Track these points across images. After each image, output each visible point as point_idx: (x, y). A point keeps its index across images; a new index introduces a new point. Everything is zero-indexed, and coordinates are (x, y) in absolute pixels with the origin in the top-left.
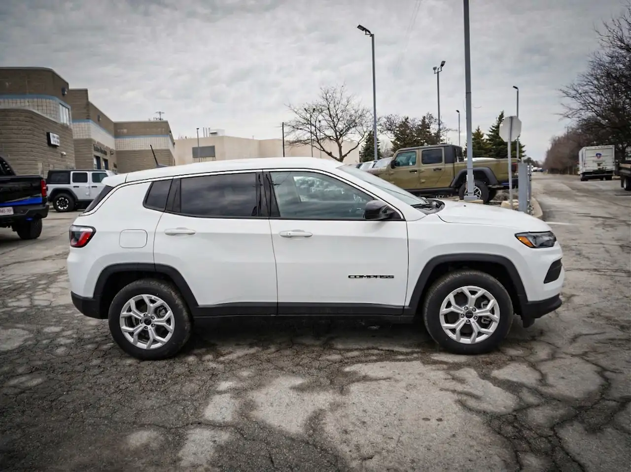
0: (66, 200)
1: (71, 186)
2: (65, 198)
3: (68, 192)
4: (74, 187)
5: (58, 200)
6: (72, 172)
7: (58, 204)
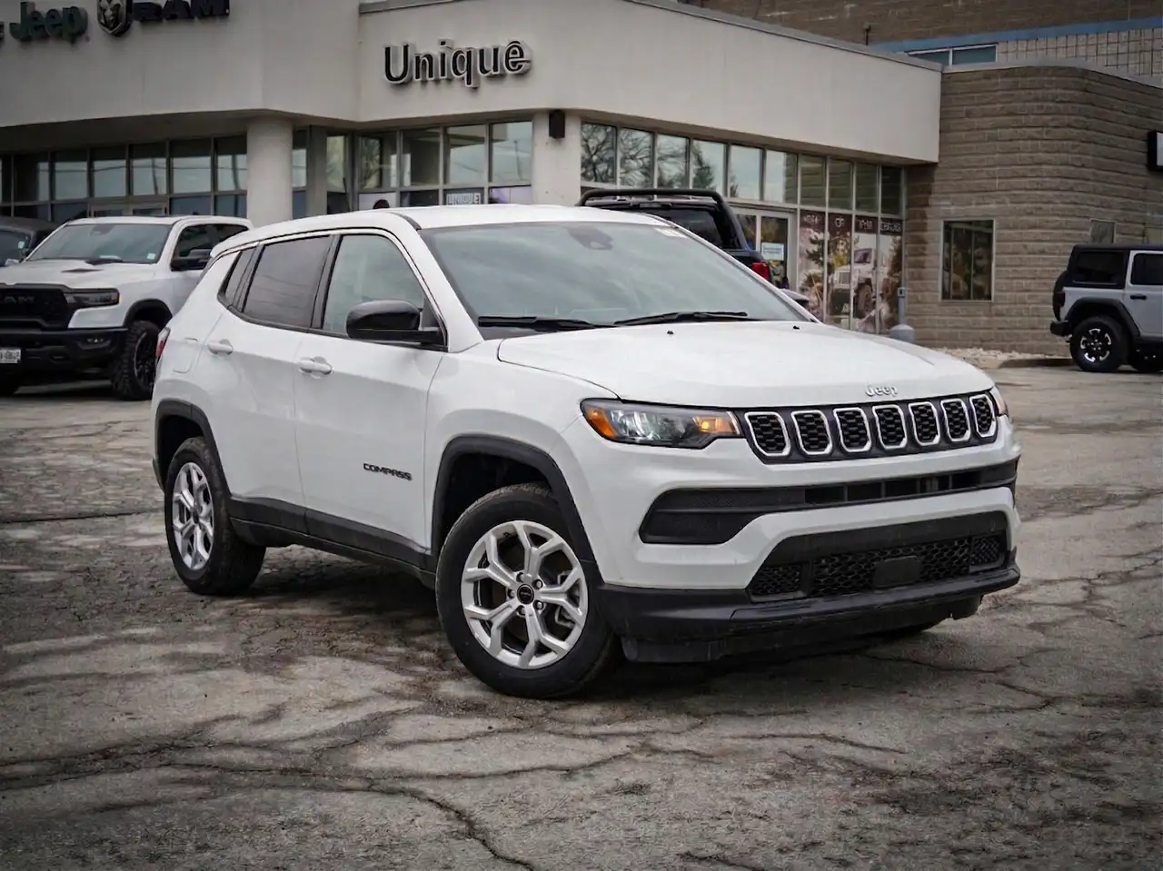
0: (1107, 335)
1: (1124, 294)
2: (1105, 329)
3: (1112, 310)
4: (1133, 297)
5: (1087, 334)
6: (1133, 253)
7: (1083, 347)
